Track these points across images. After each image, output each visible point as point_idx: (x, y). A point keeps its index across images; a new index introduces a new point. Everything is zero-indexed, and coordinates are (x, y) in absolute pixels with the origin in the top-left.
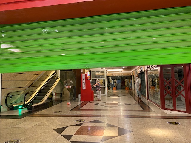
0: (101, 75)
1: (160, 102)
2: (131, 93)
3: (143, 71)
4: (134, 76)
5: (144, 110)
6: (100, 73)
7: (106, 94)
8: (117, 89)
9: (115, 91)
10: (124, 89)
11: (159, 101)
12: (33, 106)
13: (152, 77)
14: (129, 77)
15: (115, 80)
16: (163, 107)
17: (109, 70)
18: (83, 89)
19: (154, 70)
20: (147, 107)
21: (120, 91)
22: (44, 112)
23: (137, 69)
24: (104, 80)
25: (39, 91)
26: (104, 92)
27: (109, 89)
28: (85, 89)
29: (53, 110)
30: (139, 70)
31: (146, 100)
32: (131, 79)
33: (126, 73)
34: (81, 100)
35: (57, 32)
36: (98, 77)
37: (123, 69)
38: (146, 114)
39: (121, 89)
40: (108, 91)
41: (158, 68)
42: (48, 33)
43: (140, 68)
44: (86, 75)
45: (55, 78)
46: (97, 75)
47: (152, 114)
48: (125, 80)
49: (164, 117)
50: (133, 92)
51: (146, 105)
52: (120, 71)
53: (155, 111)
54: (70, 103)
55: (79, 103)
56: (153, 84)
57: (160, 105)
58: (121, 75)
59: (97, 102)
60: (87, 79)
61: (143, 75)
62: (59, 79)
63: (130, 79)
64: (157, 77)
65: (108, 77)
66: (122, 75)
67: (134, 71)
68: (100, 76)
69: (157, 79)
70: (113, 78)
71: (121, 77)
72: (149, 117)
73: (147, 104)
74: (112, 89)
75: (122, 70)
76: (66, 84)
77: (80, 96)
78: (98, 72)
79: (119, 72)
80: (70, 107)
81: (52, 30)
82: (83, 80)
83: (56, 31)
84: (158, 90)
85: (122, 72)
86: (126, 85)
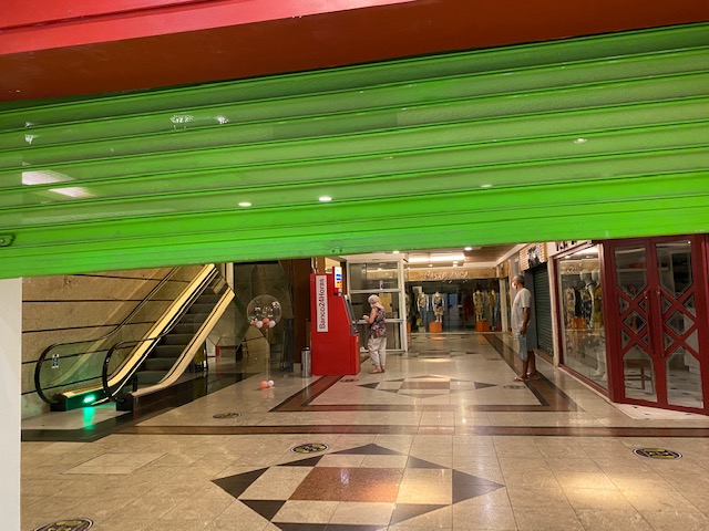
0: (383, 276)
1: (605, 377)
2: (497, 344)
3: (542, 260)
4: (507, 279)
5: (545, 405)
6: (380, 269)
7: (405, 346)
8: (444, 328)
9: (437, 338)
10: (472, 328)
11: (601, 373)
12: (134, 394)
13: (576, 282)
14: (490, 284)
15: (437, 295)
16: (619, 396)
17: (413, 260)
18: (319, 330)
19: (584, 257)
20: (558, 396)
21: (455, 336)
22: (176, 415)
23: (517, 254)
24: (395, 296)
25: (156, 339)
26: (397, 340)
27: (413, 328)
28: (326, 330)
29: (209, 407)
30: (528, 257)
31: (551, 369)
32: (498, 291)
33: (477, 270)
34: (312, 373)
35: (225, 125)
36: (375, 284)
37: (467, 253)
38: (554, 419)
39: (461, 328)
40: (411, 338)
41: (597, 250)
42: (191, 127)
43: (530, 251)
44: (331, 278)
45: (217, 289)
46: (369, 277)
47: (577, 420)
48: (476, 295)
49: (621, 432)
50: (505, 339)
51: (553, 386)
52: (455, 263)
53: (589, 411)
54: (272, 382)
55: (307, 382)
56: (581, 310)
57: (606, 385)
58: (458, 276)
59: (369, 379)
60: (332, 291)
61: (540, 276)
62: (230, 296)
63: (493, 292)
64: (594, 284)
65: (410, 286)
66: (464, 277)
67: (506, 261)
68: (381, 283)
69: (594, 292)
70: (430, 286)
71: (459, 282)
72: (565, 432)
73: (557, 384)
74: (428, 330)
75: (461, 257)
76: (254, 313)
77: (306, 355)
78: (375, 265)
79: (450, 264)
80: (272, 396)
81: (204, 116)
82: (318, 296)
83: (221, 120)
84: (598, 332)
85: (461, 264)
86: (478, 313)
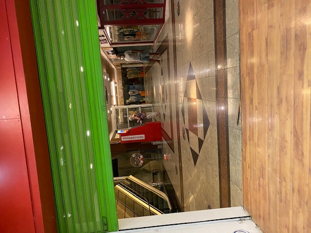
3: (112, 49)
5: (167, 48)
9: (147, 93)
10: (143, 79)
14: (124, 72)
15: (129, 93)
23: (110, 59)
24: (130, 109)
26: (148, 108)
30: (111, 55)
31: (156, 45)
32: (127, 68)
33: (118, 76)
34: (161, 140)
35: (64, 147)
36: (125, 119)
37: (111, 80)
38: (171, 44)
39: (143, 84)
41: (107, 27)
42: (65, 158)
44: (122, 135)
45: (129, 183)
46: (123, 121)
47: (171, 37)
49: (173, 21)
51: (161, 45)
53: (167, 30)
54: (165, 155)
56: (133, 34)
58: (121, 84)
62: (131, 177)
63: (127, 70)
64: (120, 29)
65: (125, 104)
67: (113, 64)
69: (124, 29)
70: (126, 96)
72: (174, 41)
74: (144, 97)
79: (116, 87)
81: (61, 154)
84: (141, 28)
86: (136, 76)
